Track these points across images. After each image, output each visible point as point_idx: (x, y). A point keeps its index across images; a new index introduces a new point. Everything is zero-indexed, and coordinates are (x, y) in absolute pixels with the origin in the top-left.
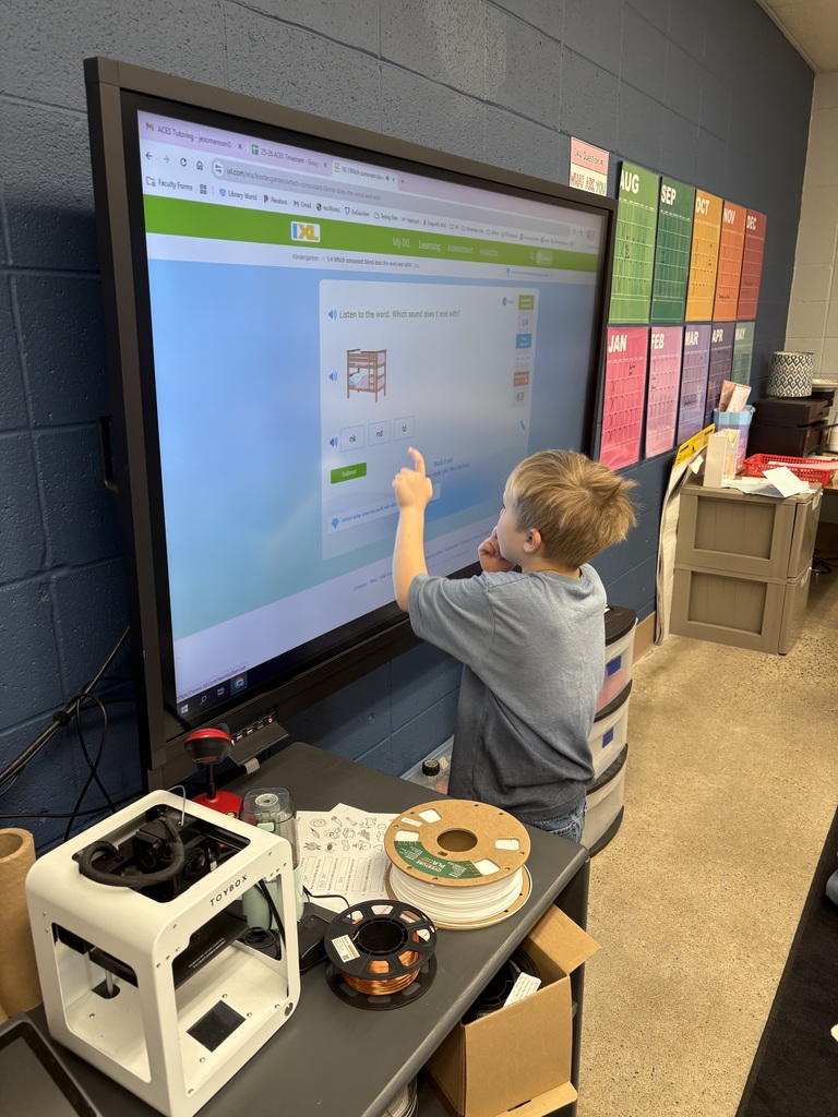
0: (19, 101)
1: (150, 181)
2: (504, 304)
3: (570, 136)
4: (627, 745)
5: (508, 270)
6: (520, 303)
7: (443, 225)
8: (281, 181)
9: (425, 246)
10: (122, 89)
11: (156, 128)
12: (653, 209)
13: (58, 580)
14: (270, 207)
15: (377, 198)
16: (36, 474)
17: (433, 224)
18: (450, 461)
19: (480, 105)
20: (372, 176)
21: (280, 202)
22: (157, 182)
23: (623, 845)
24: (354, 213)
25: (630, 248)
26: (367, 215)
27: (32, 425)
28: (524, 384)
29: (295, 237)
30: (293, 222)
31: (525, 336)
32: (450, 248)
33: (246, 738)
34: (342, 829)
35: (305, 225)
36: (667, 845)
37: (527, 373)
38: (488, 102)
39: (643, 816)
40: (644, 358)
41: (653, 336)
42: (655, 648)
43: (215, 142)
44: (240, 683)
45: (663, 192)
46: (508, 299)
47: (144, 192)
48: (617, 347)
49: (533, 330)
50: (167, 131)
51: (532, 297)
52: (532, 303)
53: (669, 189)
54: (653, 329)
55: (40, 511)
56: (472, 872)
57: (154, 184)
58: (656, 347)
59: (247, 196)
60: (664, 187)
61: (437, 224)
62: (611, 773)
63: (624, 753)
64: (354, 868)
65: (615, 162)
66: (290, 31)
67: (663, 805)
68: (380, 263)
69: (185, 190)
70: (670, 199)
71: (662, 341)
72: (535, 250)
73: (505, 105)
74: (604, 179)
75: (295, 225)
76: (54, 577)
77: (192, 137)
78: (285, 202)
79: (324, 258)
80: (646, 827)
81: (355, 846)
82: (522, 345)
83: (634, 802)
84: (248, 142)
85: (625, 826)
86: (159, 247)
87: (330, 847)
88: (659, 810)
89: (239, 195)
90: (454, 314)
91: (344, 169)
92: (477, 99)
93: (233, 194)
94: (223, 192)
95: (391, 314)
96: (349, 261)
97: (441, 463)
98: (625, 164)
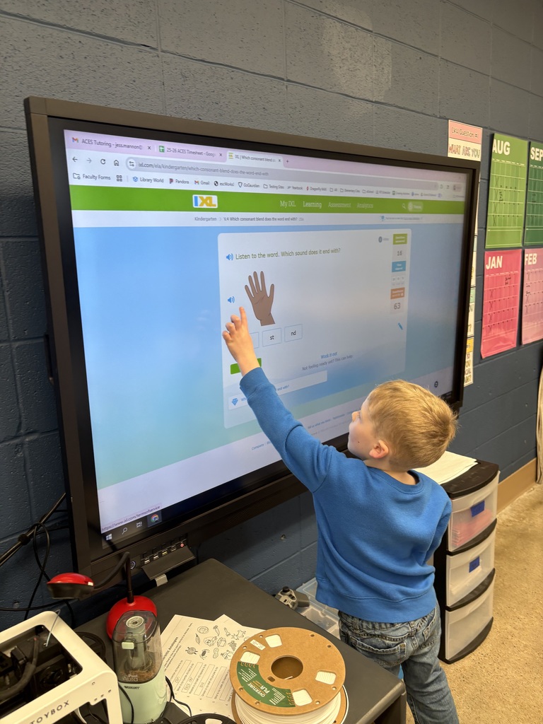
0: (6, 130)
1: (76, 176)
2: (380, 241)
3: (448, 120)
4: (494, 570)
5: (383, 217)
6: (395, 240)
7: (324, 189)
8: (183, 168)
9: (309, 205)
10: (49, 116)
11: (80, 141)
12: (524, 165)
13: (30, 442)
14: (174, 186)
15: (267, 174)
16: (14, 371)
17: (315, 189)
18: (335, 354)
19: (370, 105)
20: (261, 159)
21: (183, 182)
22: (81, 176)
23: (488, 651)
24: (246, 186)
25: (504, 193)
26: (257, 186)
27: (12, 338)
28: (401, 297)
29: (196, 204)
30: (194, 196)
31: (399, 263)
32: (331, 205)
33: (162, 558)
34: (218, 638)
35: (205, 196)
36: (526, 656)
37: (403, 289)
38: (376, 102)
39: (509, 628)
40: (519, 272)
41: (526, 255)
42: (537, 486)
43: (128, 147)
44: (155, 518)
45: (532, 152)
46: (383, 237)
47: (70, 184)
48: (493, 265)
49: (407, 257)
50: (90, 142)
51: (405, 235)
52: (406, 239)
53: (537, 150)
54: (526, 250)
55: (17, 396)
56: (288, 702)
57: (79, 178)
58: (530, 263)
59: (155, 180)
60: (533, 149)
61: (318, 189)
62: (477, 593)
63: (491, 576)
64: (215, 676)
65: (489, 134)
66: (213, 68)
67: (526, 620)
68: (269, 219)
69: (105, 180)
70: (538, 157)
71: (535, 259)
72: (406, 201)
73: (390, 103)
74: (479, 147)
75: (196, 198)
76: (27, 440)
77: (110, 145)
78: (186, 182)
79: (221, 219)
80: (510, 637)
81: (222, 654)
82: (397, 269)
83: (503, 615)
84: (155, 144)
85: (492, 635)
86: (81, 219)
87: (204, 653)
88: (523, 624)
89: (148, 180)
90: (335, 251)
91: (237, 157)
92: (367, 100)
93: (144, 180)
94: (135, 179)
95: (280, 254)
96: (243, 219)
97: (327, 356)
98: (496, 135)
